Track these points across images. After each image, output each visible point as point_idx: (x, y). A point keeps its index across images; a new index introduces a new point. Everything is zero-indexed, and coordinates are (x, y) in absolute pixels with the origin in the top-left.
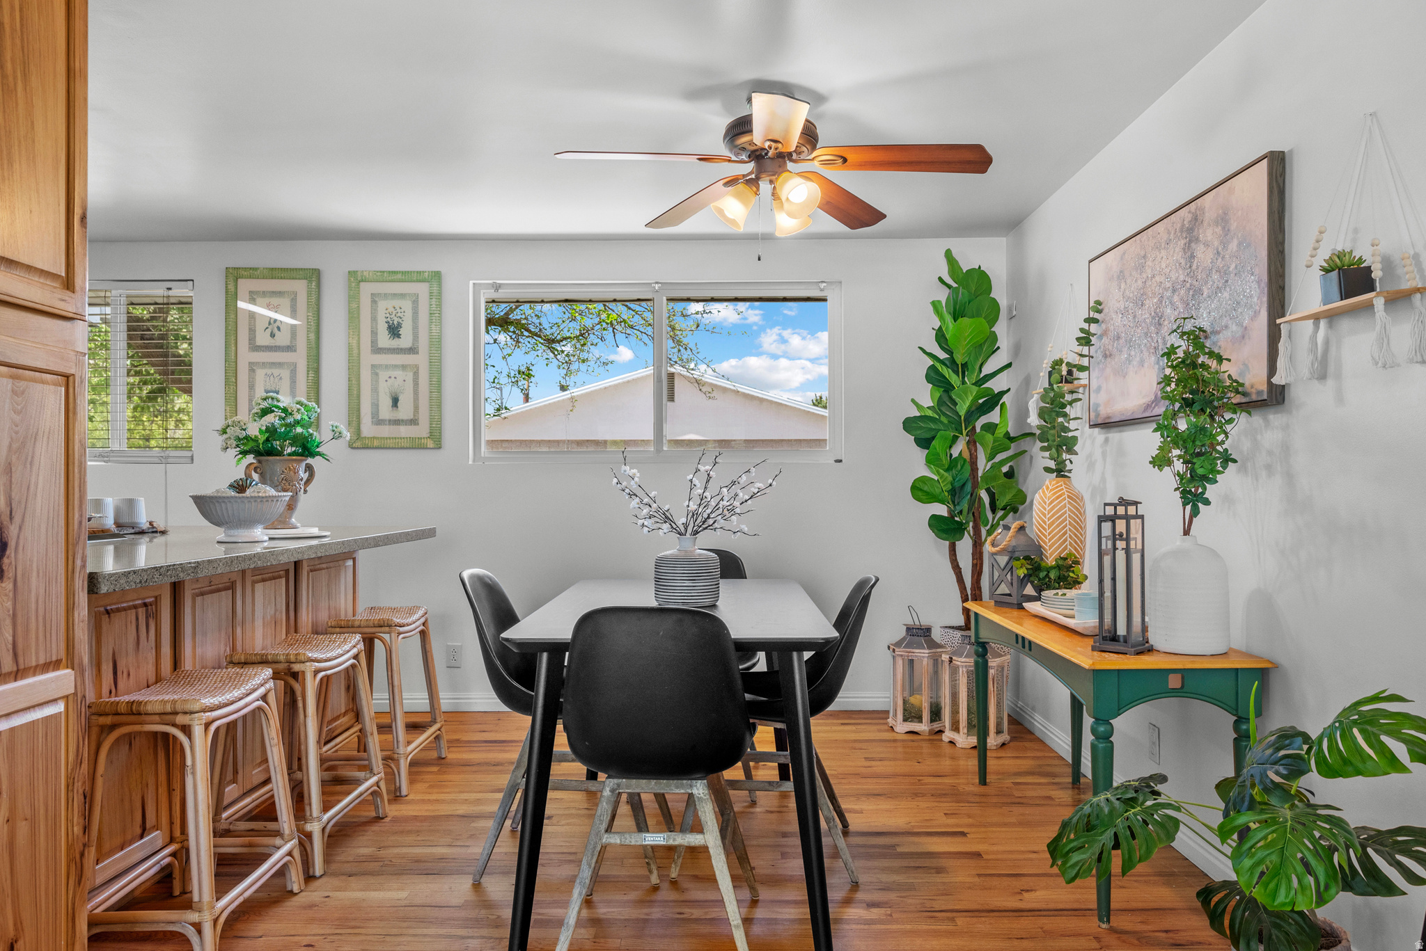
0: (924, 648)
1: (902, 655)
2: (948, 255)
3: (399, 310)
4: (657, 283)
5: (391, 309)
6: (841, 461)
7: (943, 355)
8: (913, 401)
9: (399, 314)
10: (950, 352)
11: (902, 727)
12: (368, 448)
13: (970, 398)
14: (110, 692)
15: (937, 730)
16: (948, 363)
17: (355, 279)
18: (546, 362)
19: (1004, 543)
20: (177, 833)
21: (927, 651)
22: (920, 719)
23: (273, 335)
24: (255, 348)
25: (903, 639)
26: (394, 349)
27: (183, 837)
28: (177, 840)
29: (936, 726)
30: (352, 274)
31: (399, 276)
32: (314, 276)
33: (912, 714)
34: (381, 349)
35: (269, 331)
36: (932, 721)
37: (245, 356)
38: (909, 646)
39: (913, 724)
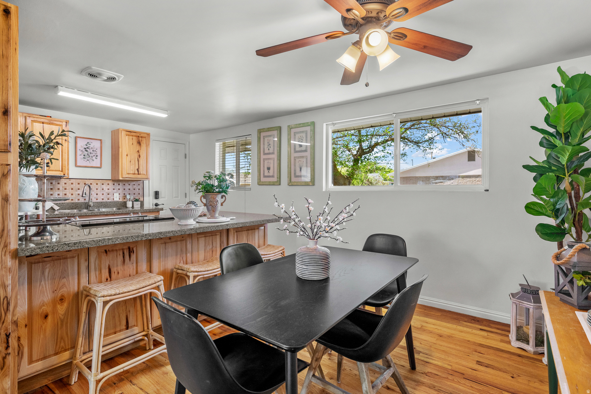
0: (531, 303)
1: (515, 303)
2: (559, 70)
3: (302, 137)
4: (394, 113)
5: (300, 137)
6: (488, 190)
7: (552, 130)
8: (531, 157)
9: (302, 139)
10: (555, 127)
11: (515, 344)
12: (293, 185)
13: (568, 154)
14: (107, 279)
15: (540, 352)
16: (555, 134)
17: (290, 128)
18: (416, 150)
19: (565, 259)
20: (146, 328)
21: (532, 305)
22: (528, 342)
23: (269, 150)
24: (265, 154)
25: (517, 294)
26: (300, 151)
27: (148, 330)
28: (146, 331)
29: (540, 349)
30: (289, 126)
31: (302, 125)
32: (279, 129)
33: (522, 338)
34: (297, 151)
35: (268, 148)
36: (537, 345)
37: (263, 157)
38: (521, 298)
39: (523, 344)
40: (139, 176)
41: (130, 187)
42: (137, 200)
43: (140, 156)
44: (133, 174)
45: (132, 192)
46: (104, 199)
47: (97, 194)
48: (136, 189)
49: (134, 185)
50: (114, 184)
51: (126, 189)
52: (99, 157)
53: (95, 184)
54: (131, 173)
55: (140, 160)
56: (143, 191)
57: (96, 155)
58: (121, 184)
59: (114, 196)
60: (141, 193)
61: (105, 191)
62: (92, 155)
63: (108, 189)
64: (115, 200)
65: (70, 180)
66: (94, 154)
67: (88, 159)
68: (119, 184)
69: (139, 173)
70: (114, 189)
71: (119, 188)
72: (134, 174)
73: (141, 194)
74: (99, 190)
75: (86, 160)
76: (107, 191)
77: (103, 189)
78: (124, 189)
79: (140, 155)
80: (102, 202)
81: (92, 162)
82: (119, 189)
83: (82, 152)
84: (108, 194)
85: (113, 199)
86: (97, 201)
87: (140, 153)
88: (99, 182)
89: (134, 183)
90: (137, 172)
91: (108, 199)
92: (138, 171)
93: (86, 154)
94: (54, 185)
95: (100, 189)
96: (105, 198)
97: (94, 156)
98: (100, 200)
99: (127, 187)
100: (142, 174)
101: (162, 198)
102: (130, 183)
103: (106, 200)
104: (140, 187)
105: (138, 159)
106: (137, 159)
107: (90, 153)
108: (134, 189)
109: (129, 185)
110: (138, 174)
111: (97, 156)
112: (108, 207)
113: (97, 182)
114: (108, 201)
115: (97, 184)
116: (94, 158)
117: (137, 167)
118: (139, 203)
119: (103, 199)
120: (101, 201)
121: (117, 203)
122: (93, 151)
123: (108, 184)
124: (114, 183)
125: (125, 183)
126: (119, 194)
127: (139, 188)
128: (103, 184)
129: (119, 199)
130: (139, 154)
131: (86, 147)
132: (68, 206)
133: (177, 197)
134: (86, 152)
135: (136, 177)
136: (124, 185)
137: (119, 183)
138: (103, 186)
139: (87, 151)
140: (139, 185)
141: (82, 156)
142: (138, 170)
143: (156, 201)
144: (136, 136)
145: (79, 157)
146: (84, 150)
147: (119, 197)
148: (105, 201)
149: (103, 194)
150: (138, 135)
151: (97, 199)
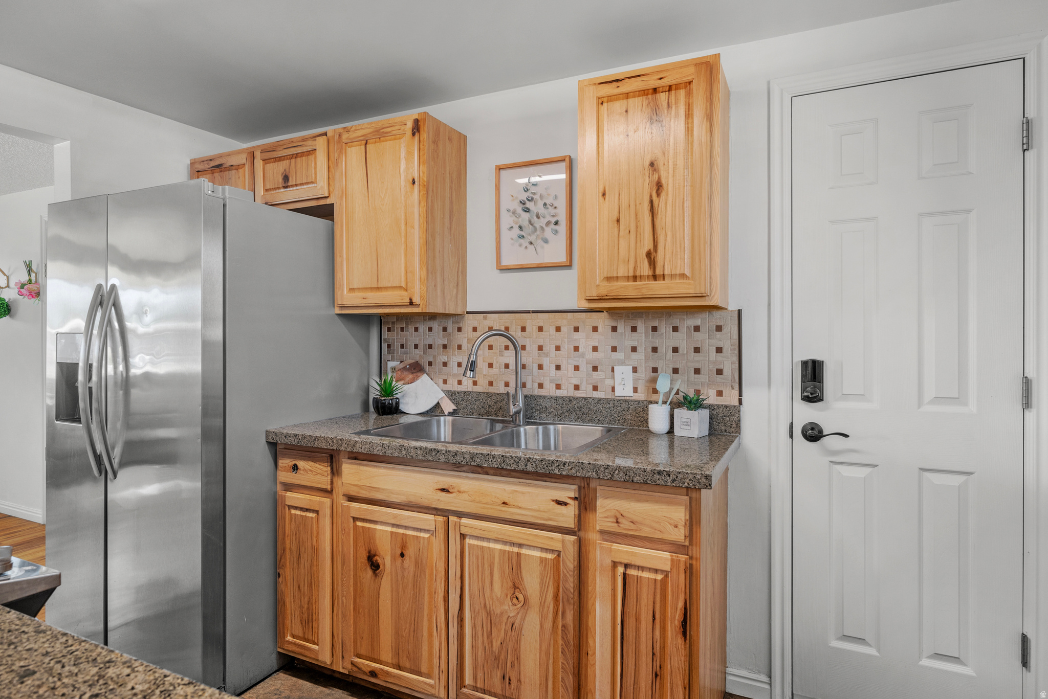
40: (658, 288)
41: (681, 339)
42: (693, 403)
43: (659, 186)
44: (627, 278)
45: (687, 361)
46: (582, 387)
47: (558, 368)
48: (704, 348)
49: (697, 329)
50: (614, 329)
51: (662, 350)
52: (563, 228)
53: (552, 330)
54: (622, 272)
55: (662, 206)
56: (736, 359)
57: (553, 220)
58: (641, 325)
59: (613, 377)
60: (729, 368)
61: (583, 355)
62: (543, 222)
63: (595, 349)
64: (619, 392)
65: (485, 318)
66: (548, 218)
67: (532, 238)
68: (634, 329)
69: (659, 271)
70: (614, 349)
71: (635, 344)
72: (635, 278)
73: (727, 371)
74: (563, 352)
75: (525, 242)
76: (591, 355)
77: (576, 349)
78: (655, 350)
79: (664, 181)
80: (570, 400)
81: (542, 247)
82: (634, 349)
83: (514, 218)
84: (595, 369)
85: (613, 389)
86: (559, 393)
87: (663, 174)
88: (565, 322)
89: (698, 322)
90: (645, 270)
91: (595, 388)
92: (652, 262)
93: (525, 223)
94: (450, 334)
95: (567, 347)
96: (584, 383)
97: (548, 223)
98: (567, 391)
99: (666, 339)
100: (672, 276)
101: (845, 397)
102: (676, 322)
103: (586, 392)
104: (727, 340)
105: (651, 202)
106: (646, 206)
107: (538, 217)
108: (697, 350)
109: (675, 329)
110: (655, 277)
111: (556, 223)
112: (592, 421)
113: (559, 319)
114: (596, 395)
115: (558, 329)
116: (548, 233)
117: (647, 245)
118: (705, 413)
119: (577, 387)
120: (571, 393)
121: (624, 405)
122: (545, 204)
123: (595, 329)
124: (614, 324)
125: (656, 324)
126: (635, 370)
127: (720, 344)
128: (576, 329)
129: (635, 390)
130: (656, 177)
131: (524, 196)
132: (477, 403)
133: (959, 399)
134: (526, 216)
135: (646, 292)
136: (654, 329)
137: (633, 323)
138: (576, 335)
139: (527, 210)
140: (719, 328)
141: (517, 231)
142: (651, 257)
143: (807, 413)
144: (643, 93)
145: (506, 236)
146: (519, 210)
147: (635, 380)
148: (584, 395)
149: (577, 368)
150: (653, 83)
151: (558, 387)
